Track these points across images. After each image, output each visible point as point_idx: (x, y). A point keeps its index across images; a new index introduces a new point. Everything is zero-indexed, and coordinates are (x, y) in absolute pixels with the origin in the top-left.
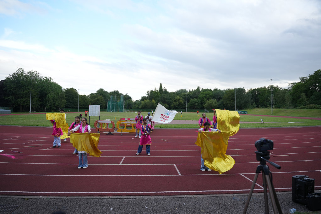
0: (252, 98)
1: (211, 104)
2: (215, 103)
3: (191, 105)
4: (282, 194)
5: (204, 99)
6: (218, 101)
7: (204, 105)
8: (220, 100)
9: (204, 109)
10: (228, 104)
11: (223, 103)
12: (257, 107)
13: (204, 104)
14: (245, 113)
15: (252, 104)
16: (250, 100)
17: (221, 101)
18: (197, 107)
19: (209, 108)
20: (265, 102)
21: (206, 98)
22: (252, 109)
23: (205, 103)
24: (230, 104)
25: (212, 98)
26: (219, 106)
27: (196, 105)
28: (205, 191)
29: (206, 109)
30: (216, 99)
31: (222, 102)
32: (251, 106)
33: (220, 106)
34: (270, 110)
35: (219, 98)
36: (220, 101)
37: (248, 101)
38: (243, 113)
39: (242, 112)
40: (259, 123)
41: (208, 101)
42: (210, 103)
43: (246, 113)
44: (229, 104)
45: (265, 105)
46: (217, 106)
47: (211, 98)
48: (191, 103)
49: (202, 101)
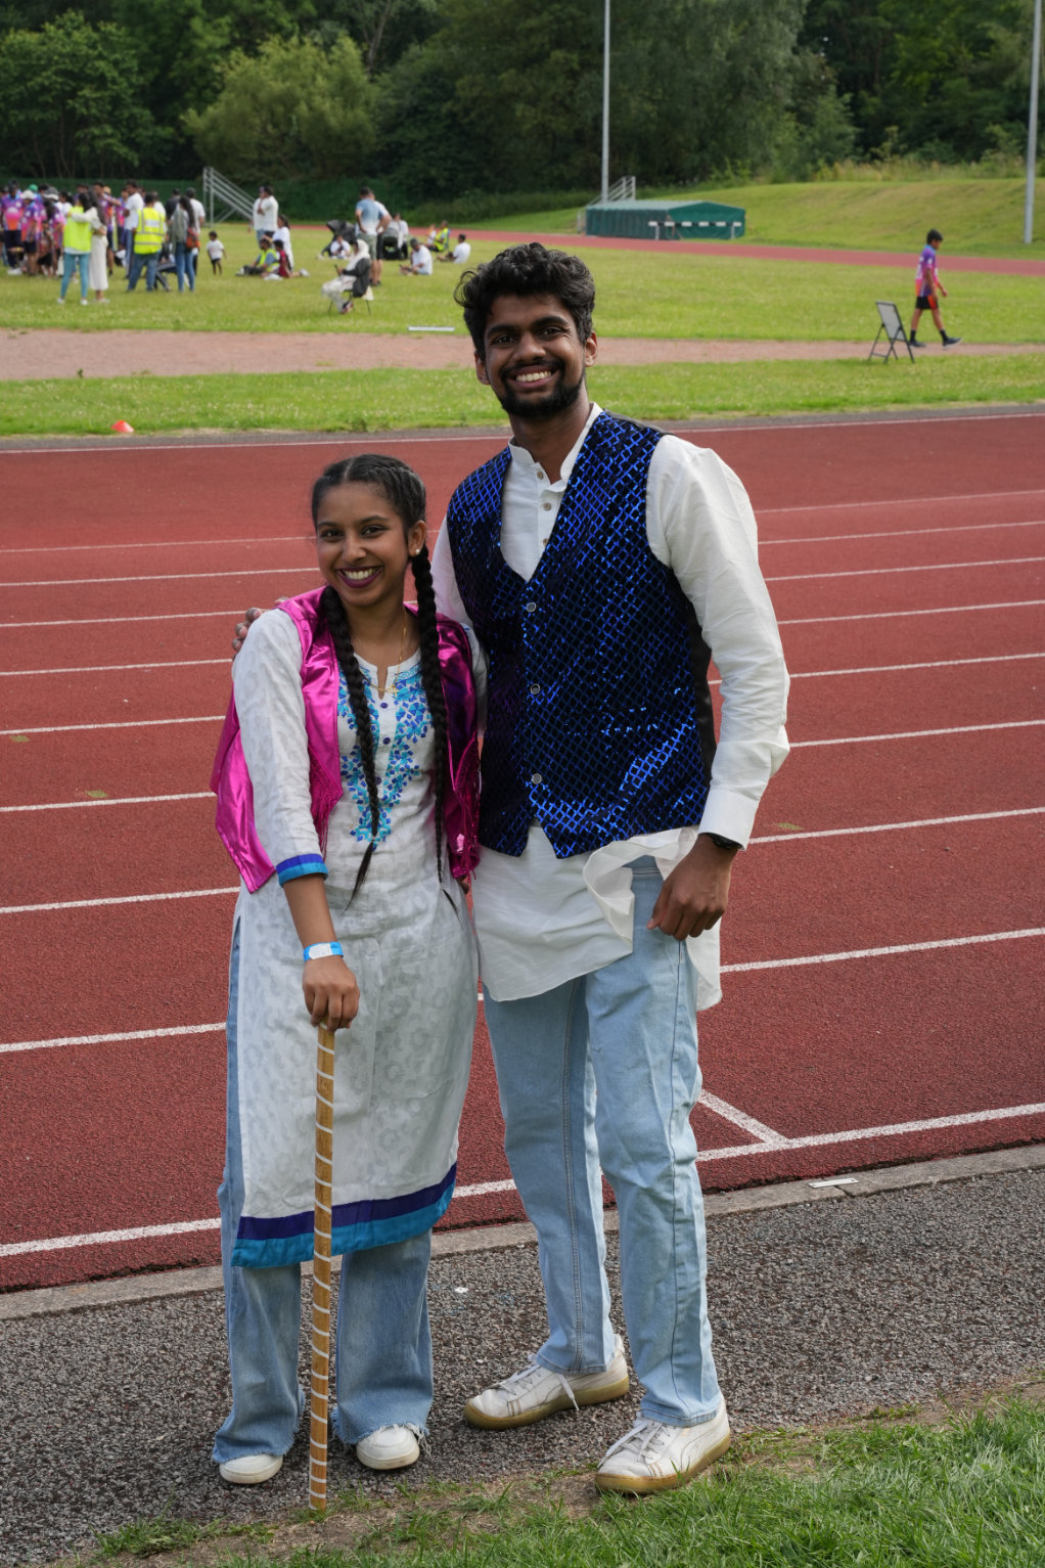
0: (808, 37)
1: (288, 101)
2: (345, 90)
3: (18, 116)
4: (965, 1180)
5: (196, 24)
6: (385, 57)
7: (193, 119)
8: (414, 49)
9: (201, 172)
10: (505, 100)
11: (450, 94)
12: (868, 147)
13: (201, 103)
14: (712, 232)
15: (804, 118)
16: (782, 55)
17: (422, 56)
18: (107, 137)
19: (264, 164)
20: (951, 84)
21: (222, 13)
22: (803, 178)
23: (205, 88)
24: (533, 102)
25: (306, 24)
26: (388, 128)
27: (84, 122)
28: (61, 1243)
29: (227, 173)
30: (355, 35)
31: (438, 82)
32: (786, 131)
33: (413, 133)
34: (1016, 183)
35: (394, 27)
36: (401, 68)
37: (758, 67)
38: (695, 231)
39: (675, 213)
40: (861, 352)
41: (238, 67)
42: (278, 87)
43: (724, 233)
44: (520, 109)
45: (961, 120)
46: (370, 127)
47: (285, 19)
48: (16, 91)
49: (166, 67)
